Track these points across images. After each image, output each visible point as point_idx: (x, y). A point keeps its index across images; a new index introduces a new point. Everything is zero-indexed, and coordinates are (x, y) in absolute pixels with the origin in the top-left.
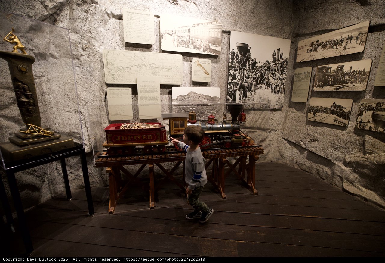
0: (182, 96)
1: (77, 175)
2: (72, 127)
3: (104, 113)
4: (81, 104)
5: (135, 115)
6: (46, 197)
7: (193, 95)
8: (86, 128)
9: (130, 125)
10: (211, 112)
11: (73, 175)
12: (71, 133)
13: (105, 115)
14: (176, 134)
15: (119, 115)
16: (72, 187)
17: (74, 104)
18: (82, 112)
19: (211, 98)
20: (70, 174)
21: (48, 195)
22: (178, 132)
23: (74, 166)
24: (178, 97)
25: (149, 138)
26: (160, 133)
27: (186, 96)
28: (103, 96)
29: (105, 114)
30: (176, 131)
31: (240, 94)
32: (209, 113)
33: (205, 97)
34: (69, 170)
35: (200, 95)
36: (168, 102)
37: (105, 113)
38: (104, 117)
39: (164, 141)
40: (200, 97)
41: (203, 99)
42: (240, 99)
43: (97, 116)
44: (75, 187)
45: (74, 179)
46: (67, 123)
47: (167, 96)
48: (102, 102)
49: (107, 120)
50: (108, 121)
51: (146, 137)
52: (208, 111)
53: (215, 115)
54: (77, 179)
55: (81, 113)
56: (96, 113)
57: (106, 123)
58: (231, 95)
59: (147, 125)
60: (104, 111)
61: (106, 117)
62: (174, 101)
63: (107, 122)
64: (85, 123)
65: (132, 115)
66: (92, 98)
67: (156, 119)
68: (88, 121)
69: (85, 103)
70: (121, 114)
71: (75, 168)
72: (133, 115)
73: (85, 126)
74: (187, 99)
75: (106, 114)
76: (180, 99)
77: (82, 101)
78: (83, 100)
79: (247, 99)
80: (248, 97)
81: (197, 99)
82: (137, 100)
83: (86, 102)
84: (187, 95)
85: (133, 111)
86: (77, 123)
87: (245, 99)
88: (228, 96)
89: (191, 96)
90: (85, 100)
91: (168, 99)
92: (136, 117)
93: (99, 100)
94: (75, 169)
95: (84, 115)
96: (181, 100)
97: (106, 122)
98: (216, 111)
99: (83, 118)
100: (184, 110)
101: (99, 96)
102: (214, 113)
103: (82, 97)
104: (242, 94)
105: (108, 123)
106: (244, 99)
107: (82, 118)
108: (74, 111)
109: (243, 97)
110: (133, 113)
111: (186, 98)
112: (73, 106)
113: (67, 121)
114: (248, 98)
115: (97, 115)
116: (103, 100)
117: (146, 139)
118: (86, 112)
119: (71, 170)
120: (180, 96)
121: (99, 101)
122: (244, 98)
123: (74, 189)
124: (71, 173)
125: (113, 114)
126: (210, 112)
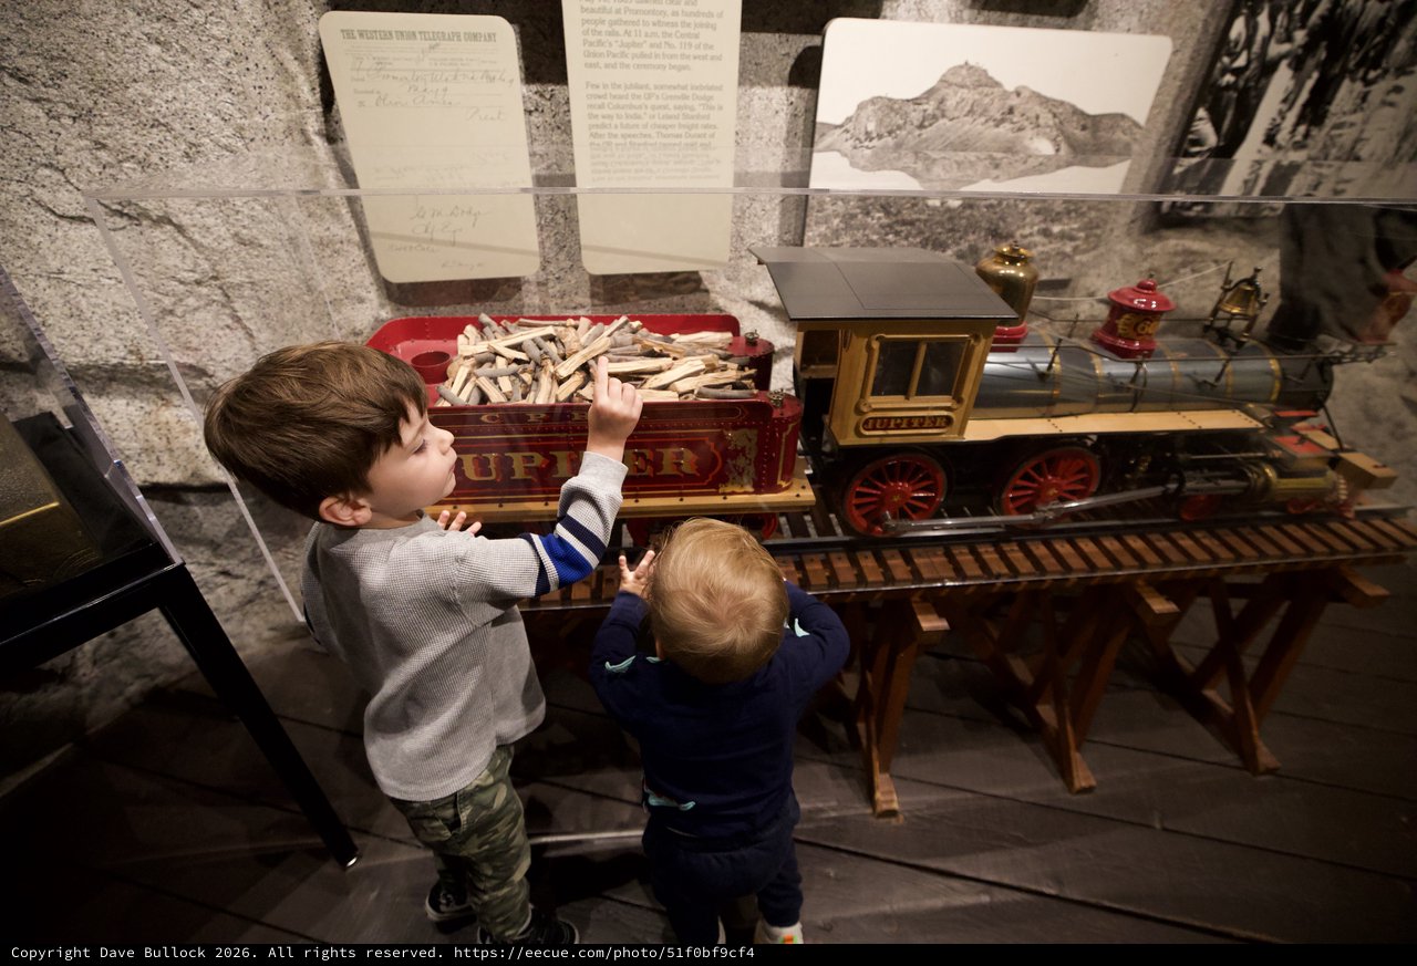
0: (889, 106)
1: (261, 583)
2: (139, 329)
3: (336, 229)
4: (154, 158)
5: (557, 243)
6: (121, 693)
7: (970, 96)
8: (240, 333)
9: (518, 347)
10: (1056, 229)
11: (241, 582)
12: (147, 369)
13: (345, 247)
14: (875, 441)
15: (444, 243)
16: (248, 633)
17: (103, 154)
18: (185, 220)
19: (1084, 128)
20: (221, 579)
21: (127, 685)
22: (898, 427)
23: (235, 543)
24: (861, 107)
25: (668, 469)
26: (753, 434)
27: (916, 101)
28: (308, 93)
29: (343, 234)
30: (886, 423)
31: (1288, 101)
32: (1037, 239)
33: (1046, 118)
34: (213, 564)
35: (1014, 101)
36: (780, 151)
37: (344, 229)
38: (341, 261)
39: (778, 489)
40: (1011, 111)
41: (1028, 133)
42: (1270, 139)
43: (297, 248)
44: (267, 634)
45: (250, 601)
46: (98, 306)
47: (778, 99)
48: (308, 142)
49: (365, 276)
50: (373, 288)
51: (647, 461)
52: (1038, 219)
53: (1075, 249)
54: (265, 600)
55: (180, 228)
56: (283, 229)
57: (361, 300)
58: (1227, 107)
59: (652, 354)
60: (337, 216)
61: (358, 255)
62: (828, 140)
63: (373, 295)
64: (223, 299)
65: (535, 247)
66: (228, 109)
67: (696, 273)
68: (240, 285)
69: (184, 147)
70: (459, 238)
71: (242, 548)
72: (542, 243)
73: (230, 322)
74: (921, 126)
75: (356, 237)
76: (871, 127)
77: (156, 136)
78: (156, 124)
79: (1319, 135)
80: (1329, 122)
81: (991, 132)
82: (565, 128)
83: (191, 137)
84: (930, 93)
85: (539, 213)
86: (167, 302)
87: (1307, 135)
88: (1201, 113)
89: (950, 103)
90: (177, 126)
91: (782, 121)
92: (562, 256)
93: (281, 126)
94: (243, 556)
95: (205, 242)
96: (880, 137)
97: (364, 294)
98: (1090, 227)
99: (206, 266)
100: (885, 208)
101: (274, 93)
102: (1072, 238)
103: (148, 102)
104: (1304, 96)
105: (376, 302)
106: (1298, 137)
107: (196, 264)
108: (121, 214)
109: (1300, 120)
110: (541, 227)
111: (916, 116)
112: (95, 169)
113: (90, 287)
114: (1326, 129)
115: (291, 239)
116: (314, 124)
117: (649, 471)
118: (210, 221)
119: (218, 562)
120: (873, 101)
121: (288, 132)
122: (1302, 129)
123: (259, 639)
124: (225, 573)
125: (402, 238)
126: (1046, 233)
